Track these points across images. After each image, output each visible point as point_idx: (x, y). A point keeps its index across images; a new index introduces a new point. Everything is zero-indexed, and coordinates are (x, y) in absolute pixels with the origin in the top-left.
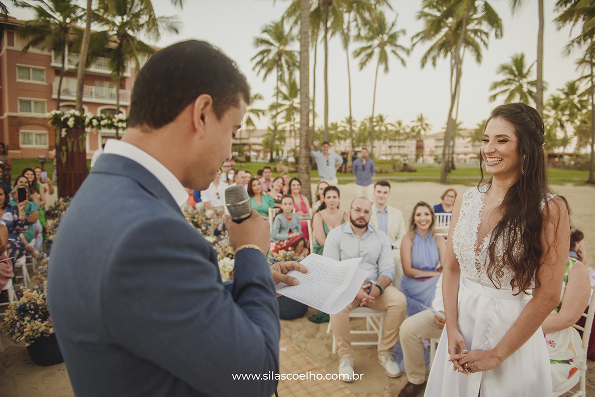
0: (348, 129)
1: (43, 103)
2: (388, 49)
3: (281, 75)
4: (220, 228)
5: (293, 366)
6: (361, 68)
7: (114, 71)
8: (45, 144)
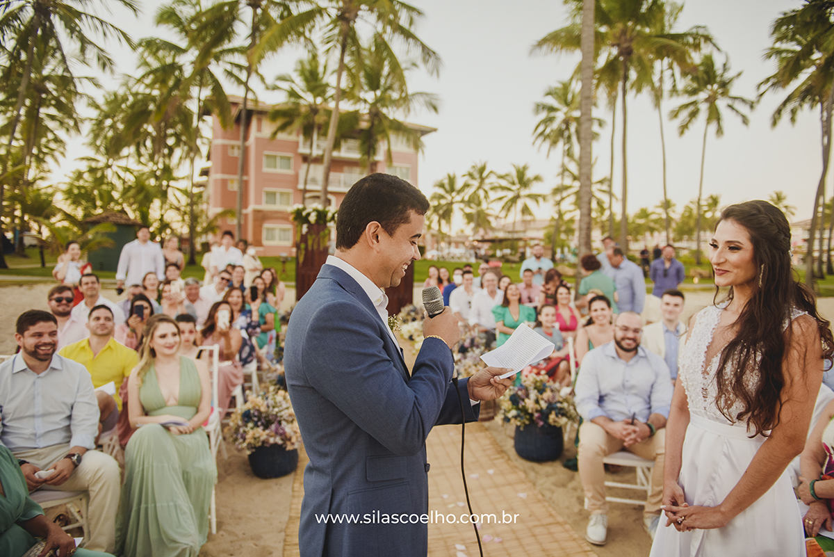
0: (664, 216)
1: (288, 194)
2: (721, 103)
3: (568, 150)
4: (467, 344)
5: (531, 516)
6: (682, 133)
7: (363, 155)
8: (288, 240)
